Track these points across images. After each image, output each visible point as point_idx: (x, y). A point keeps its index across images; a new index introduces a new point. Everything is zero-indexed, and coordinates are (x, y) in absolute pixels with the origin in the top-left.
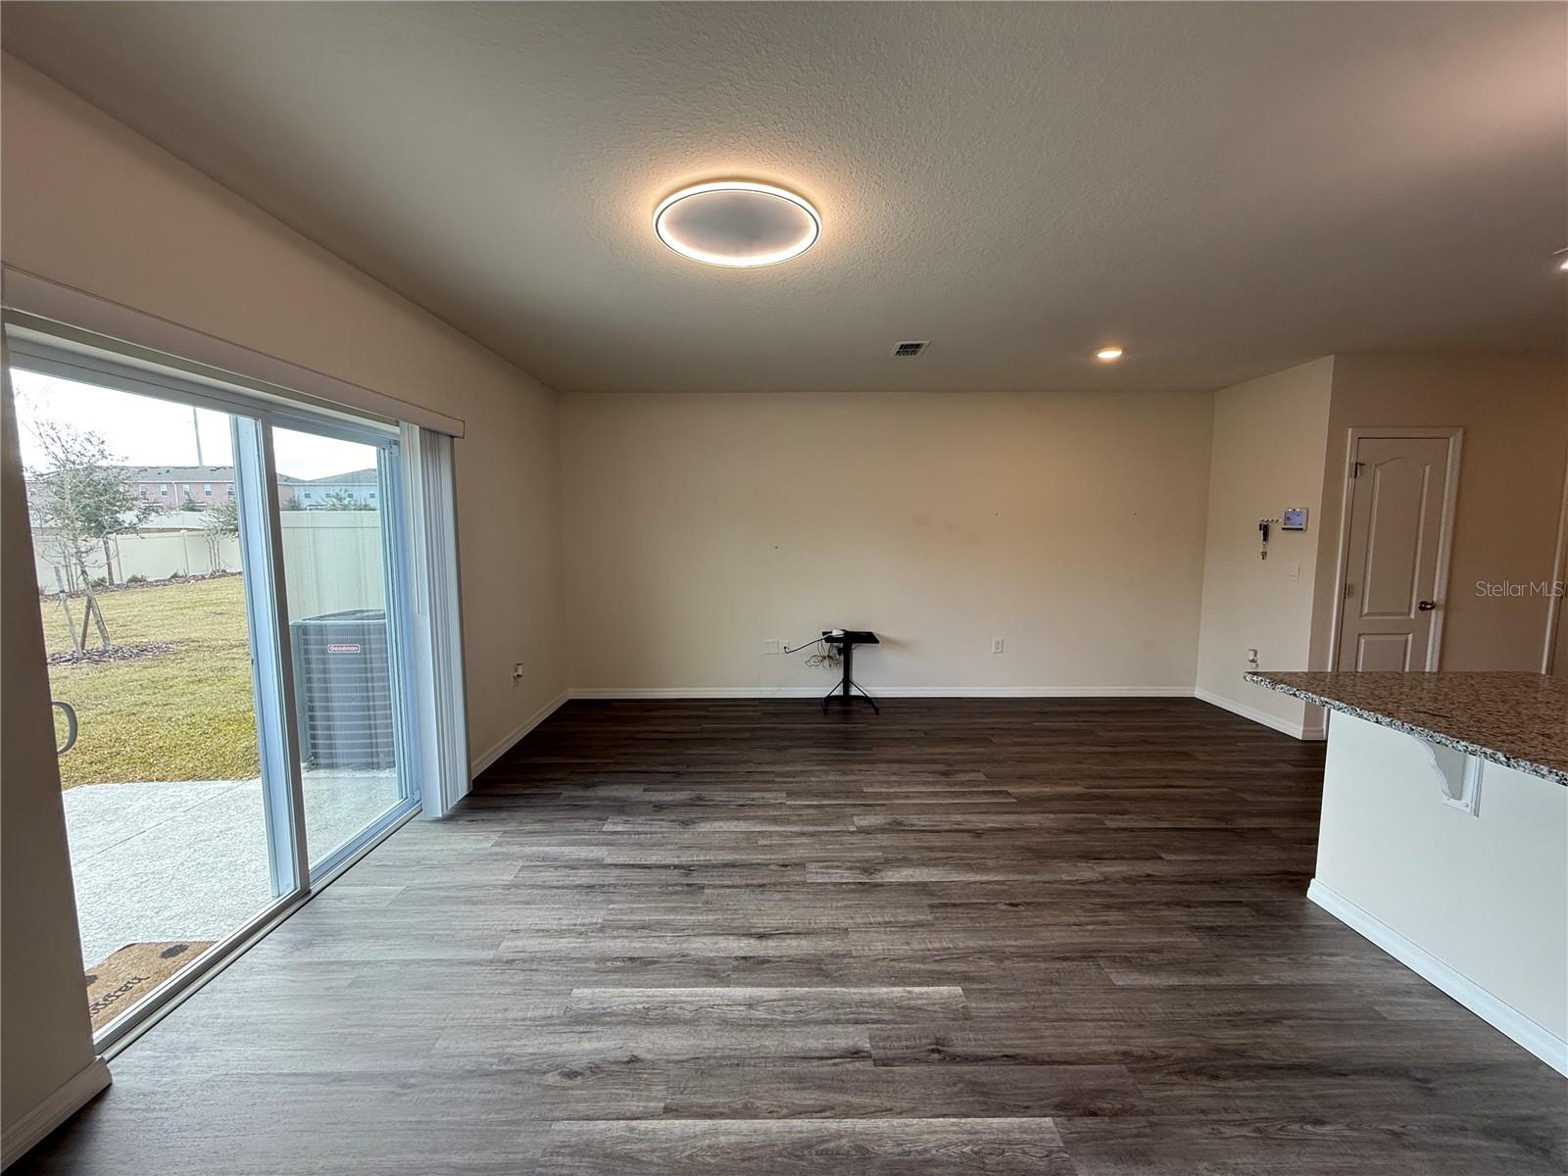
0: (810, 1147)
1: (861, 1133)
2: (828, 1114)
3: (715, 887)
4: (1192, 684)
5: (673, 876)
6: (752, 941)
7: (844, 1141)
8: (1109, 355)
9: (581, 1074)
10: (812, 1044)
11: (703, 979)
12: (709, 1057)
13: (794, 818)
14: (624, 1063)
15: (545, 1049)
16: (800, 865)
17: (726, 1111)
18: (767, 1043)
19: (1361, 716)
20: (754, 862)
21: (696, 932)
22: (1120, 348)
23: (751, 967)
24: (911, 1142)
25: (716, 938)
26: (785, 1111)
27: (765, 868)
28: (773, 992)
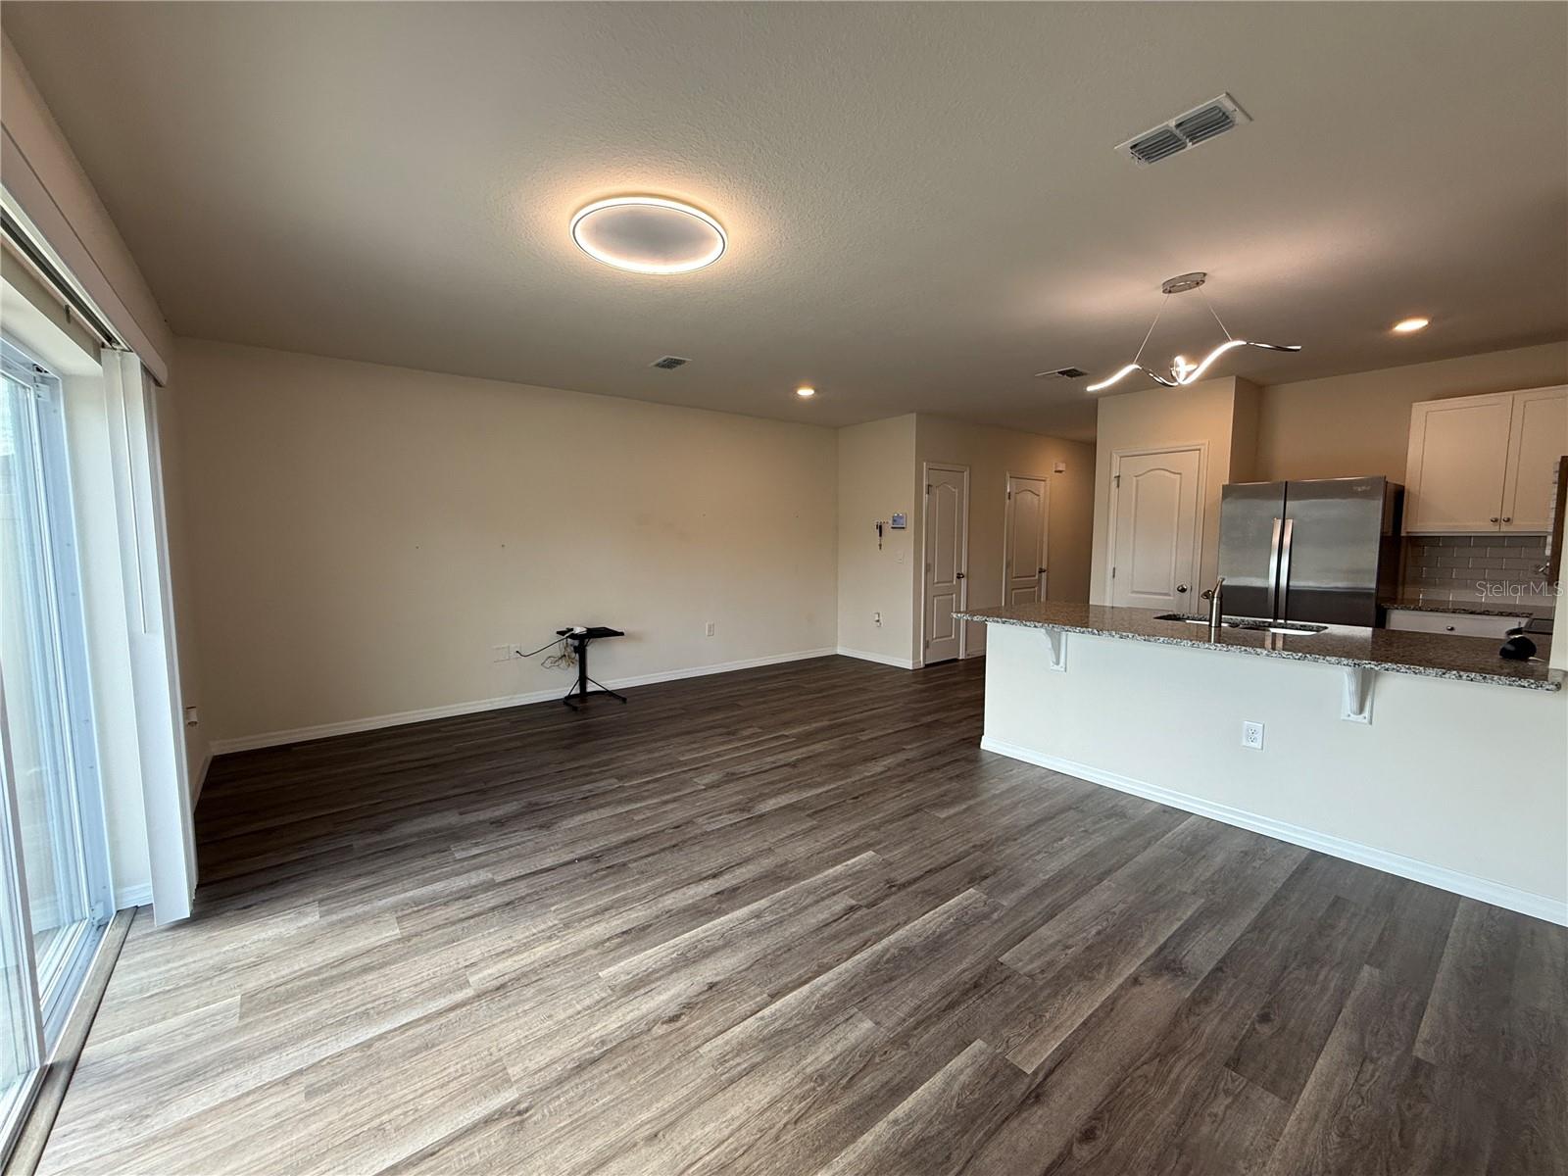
0: (878, 963)
1: (896, 943)
2: (870, 943)
3: (635, 861)
4: (835, 645)
5: (586, 867)
6: (710, 881)
7: (892, 950)
8: (806, 392)
9: (682, 1014)
10: (821, 917)
11: (702, 919)
12: (765, 956)
13: (646, 794)
14: (707, 990)
15: (629, 1018)
16: (689, 822)
17: (810, 975)
18: (794, 930)
19: (1026, 625)
20: (648, 832)
21: (658, 894)
22: (813, 389)
23: (729, 898)
24: (924, 932)
25: (681, 891)
26: (845, 956)
27: (662, 834)
28: (763, 903)
